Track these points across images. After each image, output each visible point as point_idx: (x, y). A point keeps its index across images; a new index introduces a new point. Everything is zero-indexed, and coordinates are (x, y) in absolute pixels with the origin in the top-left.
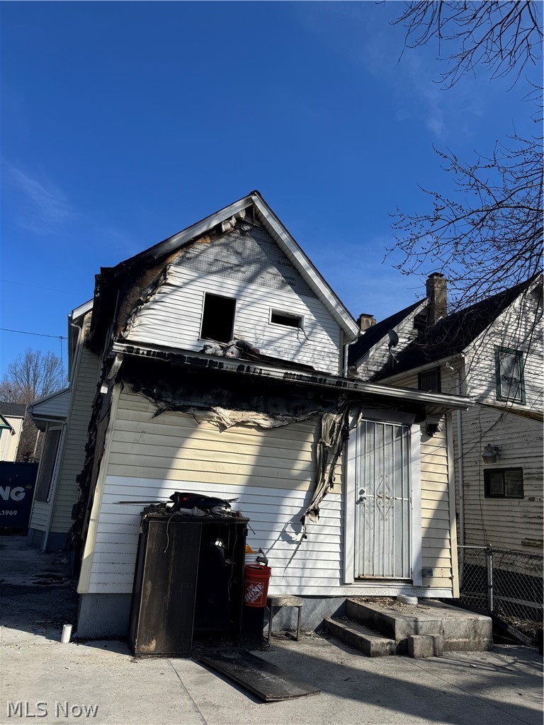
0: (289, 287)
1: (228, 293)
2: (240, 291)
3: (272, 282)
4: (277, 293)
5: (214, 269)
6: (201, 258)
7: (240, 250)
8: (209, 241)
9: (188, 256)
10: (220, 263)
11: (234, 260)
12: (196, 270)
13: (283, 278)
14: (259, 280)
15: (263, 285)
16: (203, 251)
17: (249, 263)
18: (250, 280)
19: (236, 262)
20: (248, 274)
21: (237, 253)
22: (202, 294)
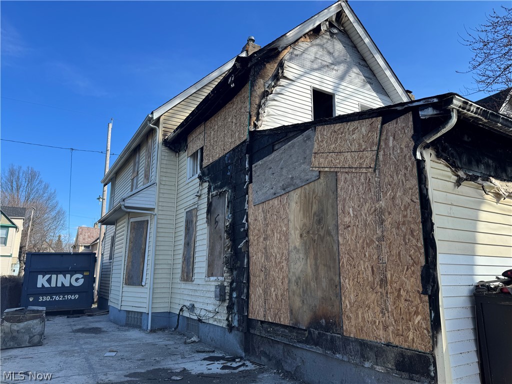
0: (369, 86)
1: (328, 88)
2: (336, 87)
3: (357, 81)
4: (361, 90)
5: (315, 66)
6: (305, 56)
7: (331, 51)
8: (309, 41)
9: (296, 52)
10: (319, 61)
11: (328, 60)
12: (303, 66)
13: (364, 78)
14: (347, 78)
15: (350, 82)
16: (307, 49)
17: (339, 63)
18: (342, 78)
19: (330, 61)
20: (340, 73)
21: (330, 53)
22: (309, 88)
